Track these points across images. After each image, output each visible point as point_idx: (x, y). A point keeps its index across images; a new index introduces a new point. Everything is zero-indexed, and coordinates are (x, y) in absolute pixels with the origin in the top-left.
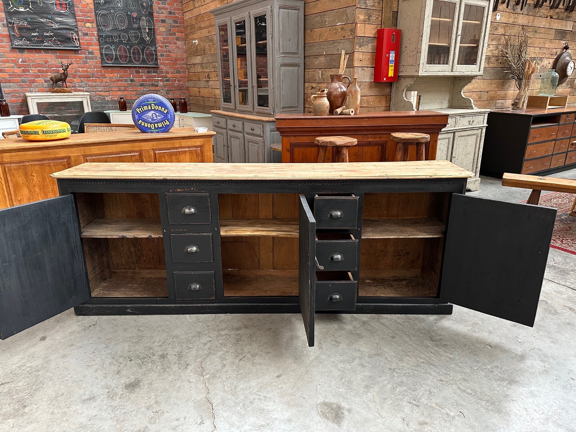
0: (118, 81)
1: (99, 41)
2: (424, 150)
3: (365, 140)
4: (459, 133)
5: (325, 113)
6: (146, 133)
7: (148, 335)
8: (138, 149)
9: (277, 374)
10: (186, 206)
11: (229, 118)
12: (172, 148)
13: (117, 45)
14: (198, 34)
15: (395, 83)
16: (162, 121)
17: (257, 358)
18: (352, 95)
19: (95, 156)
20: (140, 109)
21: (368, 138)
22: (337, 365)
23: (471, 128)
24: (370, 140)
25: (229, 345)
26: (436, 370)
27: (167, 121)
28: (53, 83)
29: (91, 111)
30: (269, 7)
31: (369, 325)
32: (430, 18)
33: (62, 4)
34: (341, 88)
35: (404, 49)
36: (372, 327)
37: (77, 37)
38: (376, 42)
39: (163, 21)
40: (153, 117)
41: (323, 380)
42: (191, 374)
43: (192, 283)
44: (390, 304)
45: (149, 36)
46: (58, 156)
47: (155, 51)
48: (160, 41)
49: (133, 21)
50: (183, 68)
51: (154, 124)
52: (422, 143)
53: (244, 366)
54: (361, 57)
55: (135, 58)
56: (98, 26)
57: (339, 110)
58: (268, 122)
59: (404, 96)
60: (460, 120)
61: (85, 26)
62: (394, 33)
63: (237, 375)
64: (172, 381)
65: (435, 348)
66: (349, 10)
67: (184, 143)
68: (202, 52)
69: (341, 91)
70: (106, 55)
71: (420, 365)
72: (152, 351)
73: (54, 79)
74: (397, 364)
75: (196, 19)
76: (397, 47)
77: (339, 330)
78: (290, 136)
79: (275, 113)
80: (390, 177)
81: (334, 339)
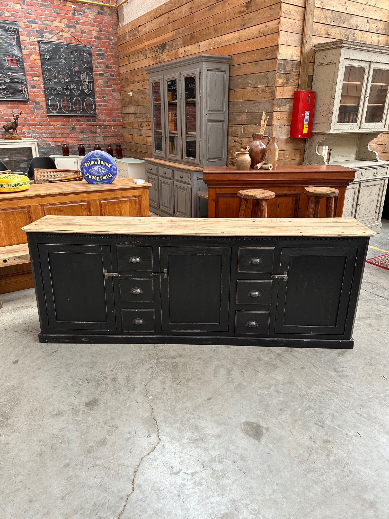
0: (62, 128)
1: (45, 93)
2: (333, 203)
3: (281, 192)
4: (364, 183)
5: (246, 168)
6: (93, 184)
7: (100, 361)
8: (86, 199)
9: (208, 397)
10: (132, 256)
11: (160, 165)
12: (115, 198)
13: (60, 96)
14: (132, 87)
15: (309, 139)
16: (106, 174)
17: (190, 383)
18: (271, 152)
19: (51, 205)
20: (88, 164)
21: (284, 190)
22: (257, 390)
23: (376, 179)
24: (286, 192)
25: (168, 371)
26: (339, 397)
27: (111, 175)
28: (6, 131)
29: (38, 156)
30: (198, 69)
31: (283, 357)
32: (342, 82)
33: (13, 60)
34: (261, 145)
35: (317, 109)
36: (285, 359)
37: (26, 90)
38: (293, 103)
39: (101, 75)
40: (99, 171)
41: (245, 403)
42: (138, 395)
43: (136, 318)
44: (301, 340)
45: (88, 88)
46: (20, 206)
47: (94, 101)
48: (98, 93)
49: (75, 74)
50: (118, 117)
51: (100, 176)
52: (331, 198)
53: (181, 389)
54: (279, 116)
55: (76, 108)
56: (44, 79)
57: (259, 165)
58: (195, 171)
59: (316, 150)
60: (365, 172)
61: (33, 80)
62: (309, 95)
63: (175, 397)
64: (123, 401)
65: (338, 378)
66: (269, 75)
67: (125, 194)
68: (136, 104)
69: (261, 148)
70: (51, 105)
71: (325, 392)
72: (105, 375)
73: (6, 127)
74: (306, 391)
75: (131, 73)
76: (312, 108)
77: (258, 361)
78: (216, 188)
79: (201, 163)
80: (304, 235)
81: (253, 368)
